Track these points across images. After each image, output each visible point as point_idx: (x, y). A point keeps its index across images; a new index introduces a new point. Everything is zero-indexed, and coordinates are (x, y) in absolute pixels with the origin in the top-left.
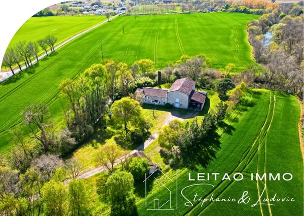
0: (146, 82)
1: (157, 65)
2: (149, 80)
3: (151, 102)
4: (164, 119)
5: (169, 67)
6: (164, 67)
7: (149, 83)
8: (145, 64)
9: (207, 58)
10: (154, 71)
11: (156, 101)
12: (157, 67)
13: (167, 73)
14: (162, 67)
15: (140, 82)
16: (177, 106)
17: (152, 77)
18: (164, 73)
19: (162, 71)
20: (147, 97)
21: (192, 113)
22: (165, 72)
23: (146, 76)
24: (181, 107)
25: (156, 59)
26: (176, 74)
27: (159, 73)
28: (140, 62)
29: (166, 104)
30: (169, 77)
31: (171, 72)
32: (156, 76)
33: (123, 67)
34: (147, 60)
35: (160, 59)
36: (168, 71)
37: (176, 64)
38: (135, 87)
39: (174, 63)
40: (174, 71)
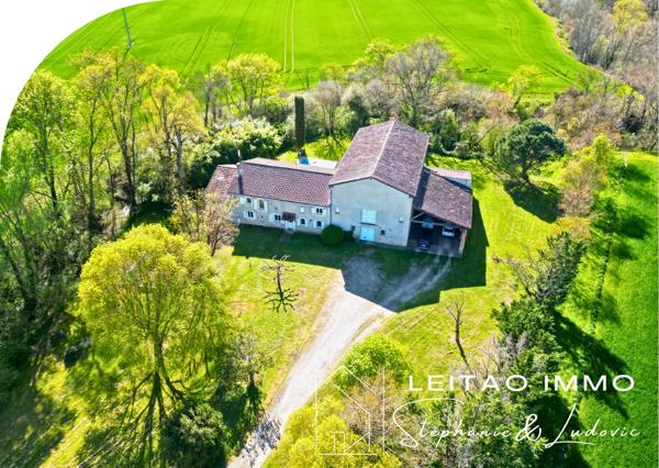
0: (253, 138)
1: (293, 76)
2: (265, 129)
3: (271, 219)
4: (323, 300)
5: (331, 83)
6: (315, 81)
7: (265, 141)
8: (250, 70)
9: (452, 49)
10: (283, 95)
11: (289, 217)
12: (294, 83)
13: (325, 102)
14: (307, 82)
15: (232, 139)
16: (368, 235)
17: (276, 117)
18: (313, 100)
19: (308, 97)
20: (256, 202)
21: (428, 270)
22: (317, 98)
23: (254, 113)
24: (384, 240)
25: (289, 55)
26: (355, 104)
27: (299, 102)
28: (234, 63)
29: (327, 229)
30: (332, 115)
31: (339, 98)
32: (290, 111)
33: (161, 81)
34: (258, 58)
35: (301, 57)
36: (328, 94)
37: (352, 70)
38: (214, 158)
39: (346, 68)
40: (347, 95)
